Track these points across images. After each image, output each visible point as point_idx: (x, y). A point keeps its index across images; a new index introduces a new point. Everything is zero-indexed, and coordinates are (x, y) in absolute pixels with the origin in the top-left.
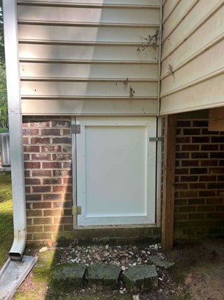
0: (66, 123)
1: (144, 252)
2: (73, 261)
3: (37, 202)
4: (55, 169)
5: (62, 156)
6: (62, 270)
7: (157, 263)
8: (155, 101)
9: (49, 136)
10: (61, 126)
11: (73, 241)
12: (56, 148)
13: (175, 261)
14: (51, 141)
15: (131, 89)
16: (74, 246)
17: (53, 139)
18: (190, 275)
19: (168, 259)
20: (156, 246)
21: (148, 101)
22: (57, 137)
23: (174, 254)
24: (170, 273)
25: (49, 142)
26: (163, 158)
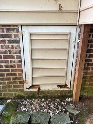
0: (15, 30)
1: (63, 103)
2: (24, 109)
3: (3, 77)
4: (11, 59)
5: (14, 51)
6: (17, 117)
7: (70, 111)
8: (76, 14)
9: (5, 39)
10: (12, 32)
11: (25, 96)
12: (10, 46)
13: (80, 110)
14: (7, 42)
15: (60, 5)
16: (25, 99)
17: (8, 41)
18: (89, 120)
19: (76, 108)
20: (69, 99)
21: (71, 13)
22: (10, 39)
23: (80, 105)
24: (77, 117)
25: (5, 43)
26: (77, 53)
